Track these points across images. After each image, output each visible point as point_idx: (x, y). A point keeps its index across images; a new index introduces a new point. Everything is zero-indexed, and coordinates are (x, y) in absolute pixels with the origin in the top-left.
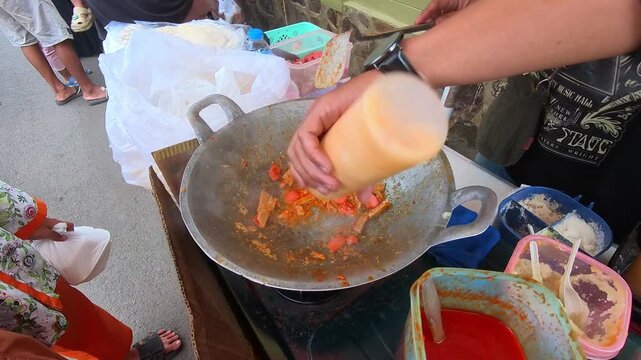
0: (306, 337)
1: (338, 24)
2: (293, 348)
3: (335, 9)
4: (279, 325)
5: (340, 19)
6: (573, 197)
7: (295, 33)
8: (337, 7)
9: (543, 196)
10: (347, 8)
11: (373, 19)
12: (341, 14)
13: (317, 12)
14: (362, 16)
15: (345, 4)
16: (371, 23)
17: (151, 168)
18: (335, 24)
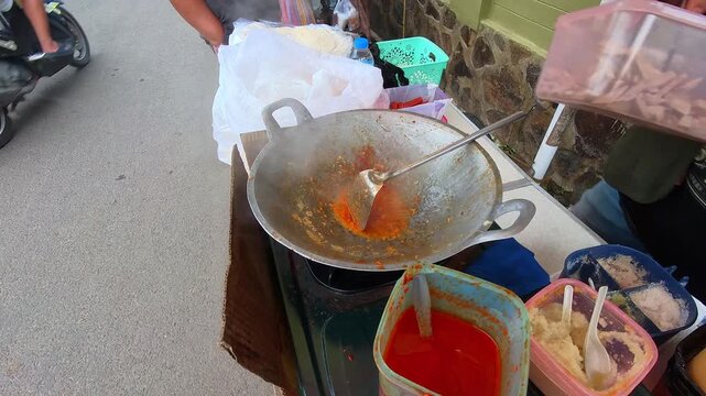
0: (325, 317)
1: (470, 43)
2: (311, 322)
3: (470, 27)
4: (306, 301)
5: (473, 38)
6: (664, 266)
7: (409, 47)
8: (473, 26)
9: (629, 259)
10: (483, 27)
11: (511, 41)
12: (476, 33)
13: (451, 28)
14: (499, 39)
15: (482, 22)
16: (507, 46)
17: (236, 146)
18: (467, 42)
